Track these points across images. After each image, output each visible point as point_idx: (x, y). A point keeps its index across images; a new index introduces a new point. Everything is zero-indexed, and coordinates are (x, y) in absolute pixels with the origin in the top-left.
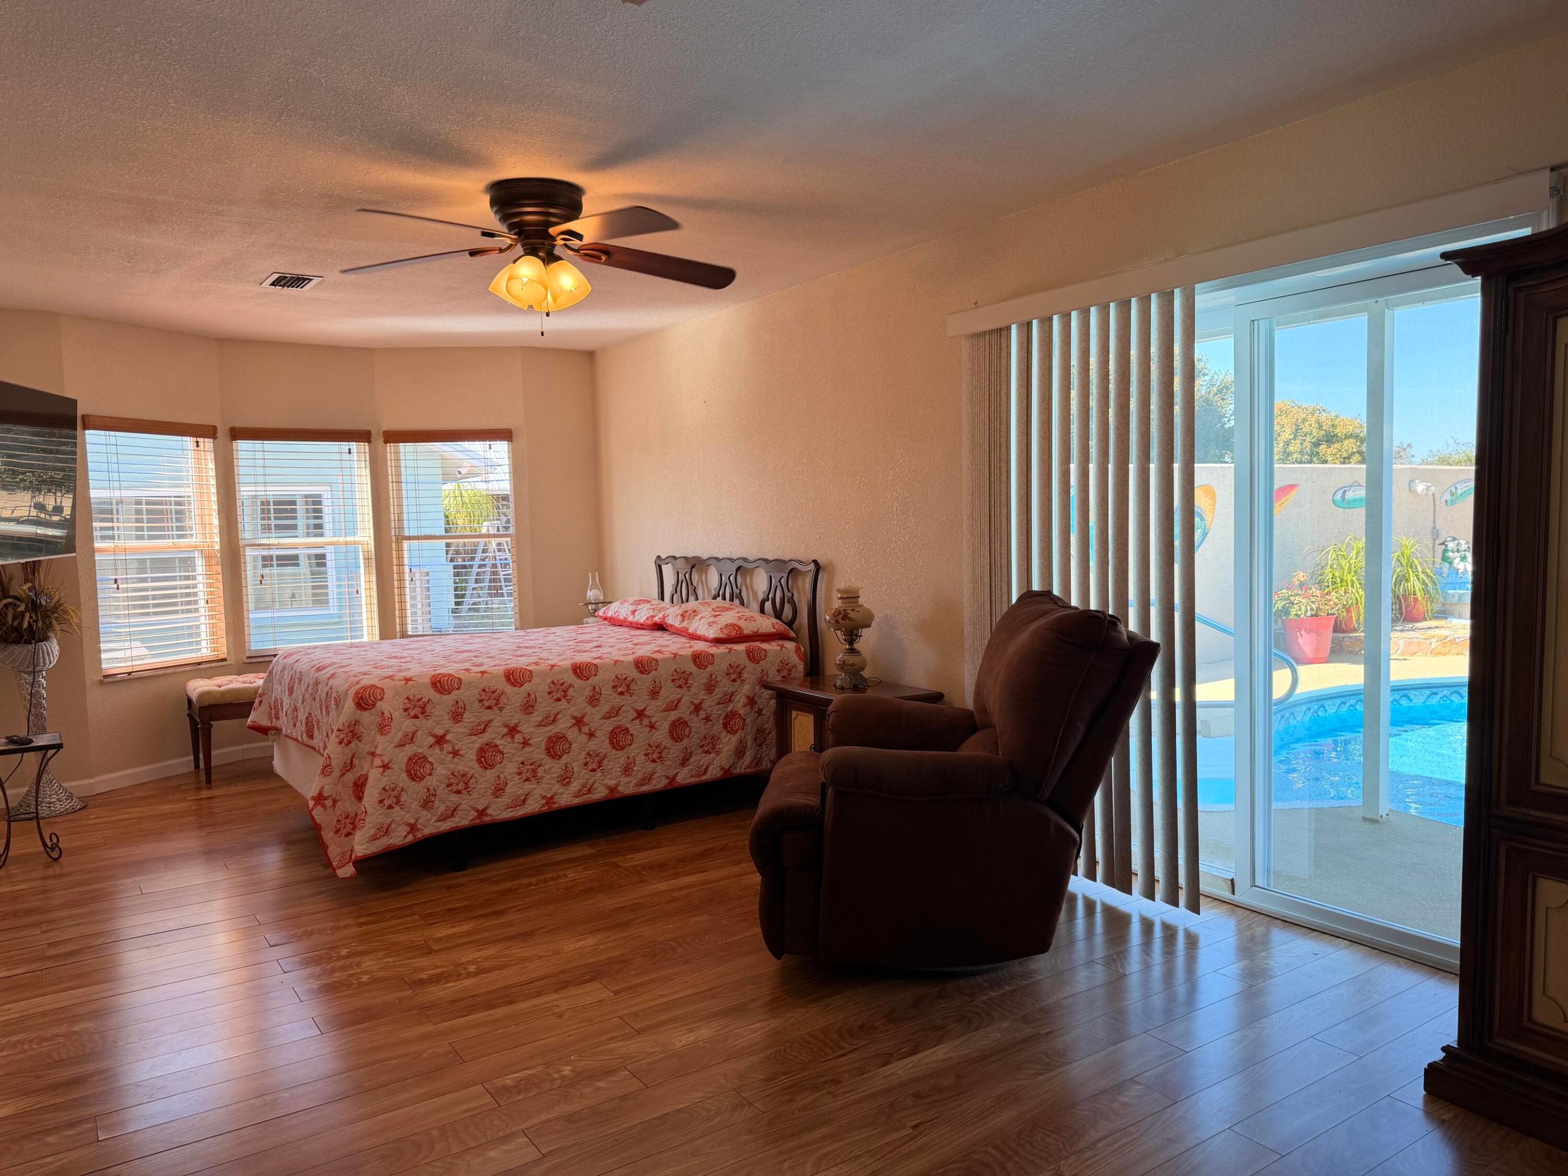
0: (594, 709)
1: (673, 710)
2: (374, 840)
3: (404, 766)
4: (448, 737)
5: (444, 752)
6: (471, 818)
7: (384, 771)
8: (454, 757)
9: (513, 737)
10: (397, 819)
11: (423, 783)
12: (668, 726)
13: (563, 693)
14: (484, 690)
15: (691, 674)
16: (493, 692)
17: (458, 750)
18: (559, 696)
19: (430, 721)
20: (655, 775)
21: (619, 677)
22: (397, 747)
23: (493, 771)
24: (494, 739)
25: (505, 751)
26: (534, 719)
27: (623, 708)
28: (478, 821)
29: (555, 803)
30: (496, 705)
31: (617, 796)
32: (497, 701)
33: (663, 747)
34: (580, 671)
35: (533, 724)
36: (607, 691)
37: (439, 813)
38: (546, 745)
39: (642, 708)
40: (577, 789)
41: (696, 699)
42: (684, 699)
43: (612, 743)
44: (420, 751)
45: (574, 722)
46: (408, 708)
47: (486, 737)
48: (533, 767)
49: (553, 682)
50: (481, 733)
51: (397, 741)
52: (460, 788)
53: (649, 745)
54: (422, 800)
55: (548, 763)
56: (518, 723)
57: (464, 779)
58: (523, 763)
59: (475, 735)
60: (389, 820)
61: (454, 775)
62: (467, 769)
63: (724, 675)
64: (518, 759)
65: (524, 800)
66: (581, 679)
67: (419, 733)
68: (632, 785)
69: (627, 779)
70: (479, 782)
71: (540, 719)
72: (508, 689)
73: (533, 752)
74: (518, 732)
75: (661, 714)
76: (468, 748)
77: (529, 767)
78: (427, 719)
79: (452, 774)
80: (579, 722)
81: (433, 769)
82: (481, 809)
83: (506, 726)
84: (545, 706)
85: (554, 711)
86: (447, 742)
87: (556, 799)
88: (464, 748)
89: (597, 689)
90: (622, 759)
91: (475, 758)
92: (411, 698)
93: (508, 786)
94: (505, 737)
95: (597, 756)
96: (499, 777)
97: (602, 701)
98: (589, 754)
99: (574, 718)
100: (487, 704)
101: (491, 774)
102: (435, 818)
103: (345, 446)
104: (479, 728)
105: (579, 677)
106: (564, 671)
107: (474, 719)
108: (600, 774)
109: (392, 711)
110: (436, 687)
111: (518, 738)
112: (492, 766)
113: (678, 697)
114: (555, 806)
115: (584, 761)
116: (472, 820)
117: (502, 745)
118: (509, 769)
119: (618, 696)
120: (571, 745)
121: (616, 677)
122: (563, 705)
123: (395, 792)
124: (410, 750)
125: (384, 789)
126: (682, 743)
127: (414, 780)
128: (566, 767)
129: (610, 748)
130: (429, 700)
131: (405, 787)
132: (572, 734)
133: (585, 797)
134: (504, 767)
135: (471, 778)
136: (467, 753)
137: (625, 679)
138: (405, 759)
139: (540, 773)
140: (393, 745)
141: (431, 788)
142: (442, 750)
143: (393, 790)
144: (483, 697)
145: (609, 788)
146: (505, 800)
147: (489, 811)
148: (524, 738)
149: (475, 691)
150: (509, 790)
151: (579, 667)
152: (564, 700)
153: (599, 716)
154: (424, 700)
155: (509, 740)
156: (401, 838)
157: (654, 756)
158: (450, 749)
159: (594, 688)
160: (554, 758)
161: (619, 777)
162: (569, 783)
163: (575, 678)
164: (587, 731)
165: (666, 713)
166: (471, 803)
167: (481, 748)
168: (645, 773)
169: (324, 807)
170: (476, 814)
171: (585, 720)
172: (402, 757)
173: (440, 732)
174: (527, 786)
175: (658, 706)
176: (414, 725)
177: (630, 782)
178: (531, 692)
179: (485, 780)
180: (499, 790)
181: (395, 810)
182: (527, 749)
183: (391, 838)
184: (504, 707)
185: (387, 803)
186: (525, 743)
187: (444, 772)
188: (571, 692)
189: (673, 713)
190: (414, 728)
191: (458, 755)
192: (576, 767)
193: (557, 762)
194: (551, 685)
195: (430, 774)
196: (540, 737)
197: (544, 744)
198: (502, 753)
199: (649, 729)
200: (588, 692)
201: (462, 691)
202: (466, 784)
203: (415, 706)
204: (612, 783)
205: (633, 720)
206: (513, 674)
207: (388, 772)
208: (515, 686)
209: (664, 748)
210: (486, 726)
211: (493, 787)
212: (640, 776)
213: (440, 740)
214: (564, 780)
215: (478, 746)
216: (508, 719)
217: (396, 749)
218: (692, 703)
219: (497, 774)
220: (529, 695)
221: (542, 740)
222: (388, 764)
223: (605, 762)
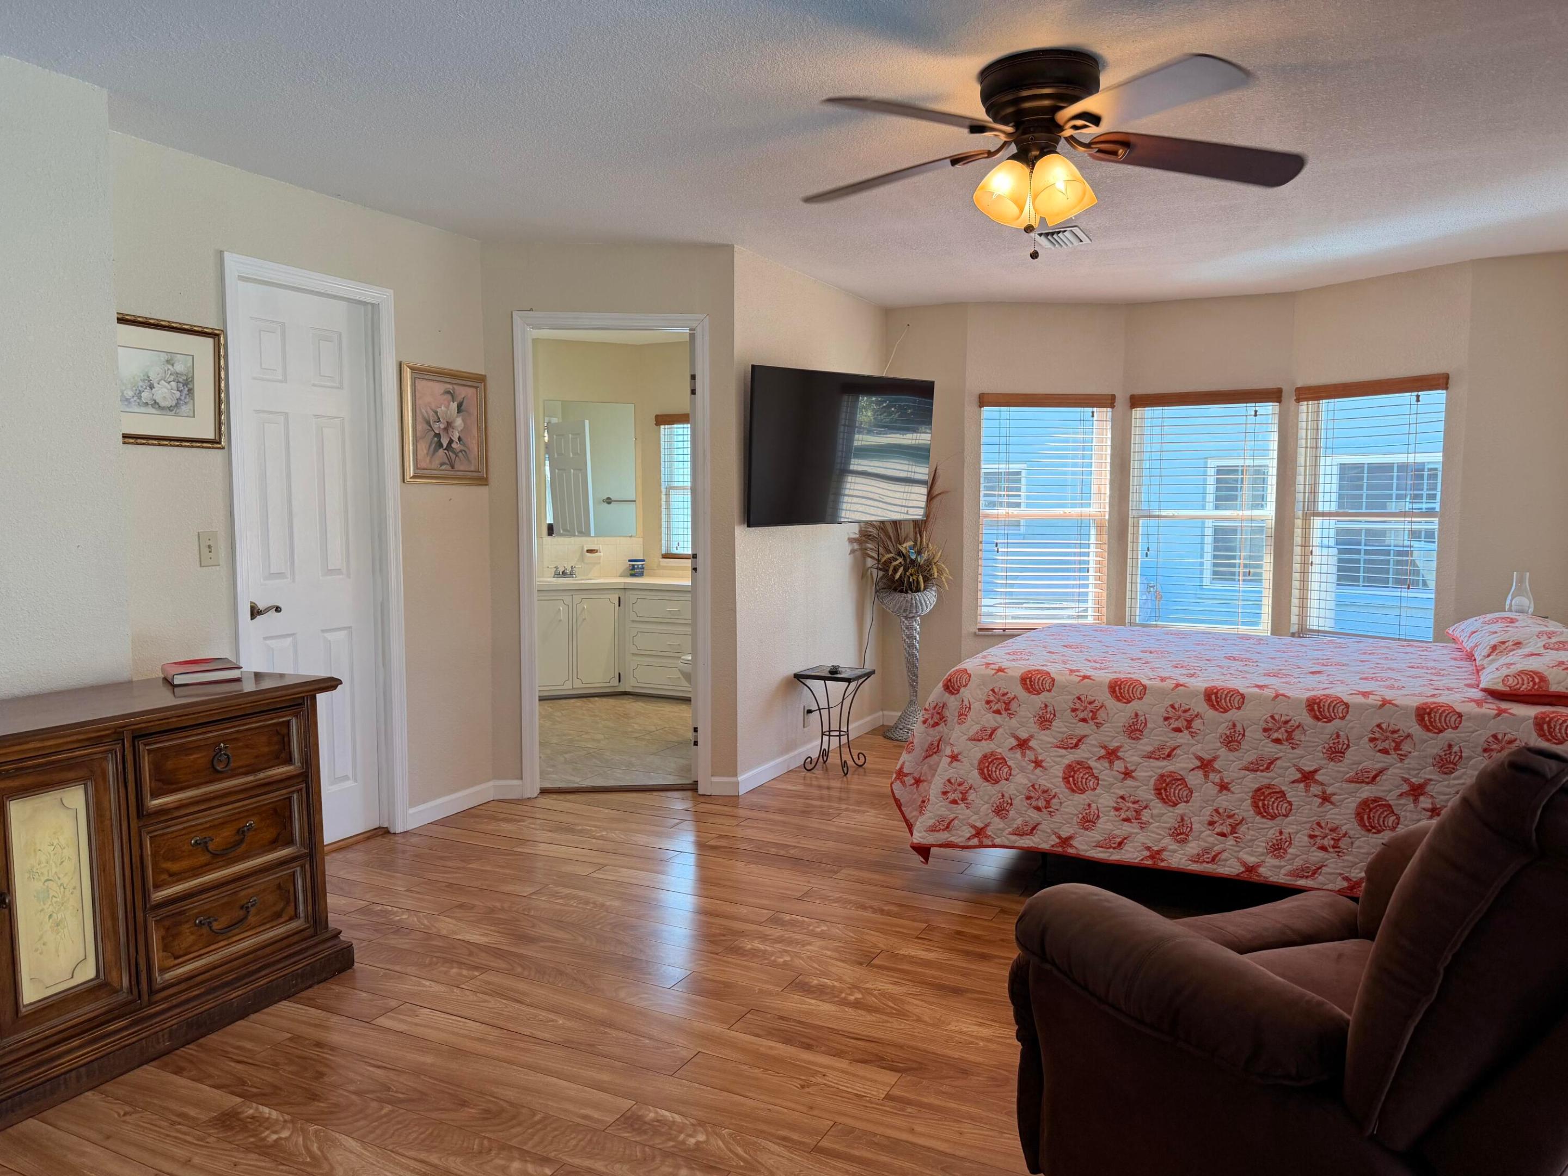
0: (1231, 754)
1: (1368, 783)
2: (932, 831)
3: (976, 763)
4: (1032, 743)
5: (1026, 759)
6: (1053, 843)
7: (951, 762)
8: (1035, 768)
9: (1111, 763)
10: (960, 817)
11: (997, 787)
12: (1354, 805)
13: (1185, 723)
14: (1079, 698)
15: (1409, 736)
16: (1090, 703)
17: (1042, 761)
18: (1180, 725)
19: (1013, 721)
20: (1324, 870)
21: (1277, 717)
22: (970, 739)
23: (1083, 796)
24: (1088, 759)
25: (1100, 777)
26: (1141, 747)
27: (1278, 762)
28: (1060, 849)
29: (1163, 860)
30: (1093, 719)
31: (1255, 878)
32: (1094, 714)
33: (1342, 833)
34: (1214, 698)
35: (1139, 753)
36: (1254, 734)
37: (1015, 826)
38: (1155, 785)
39: (1312, 769)
40: (1196, 852)
41: (1415, 776)
42: (1389, 772)
43: (1255, 805)
44: (999, 750)
45: (1198, 763)
46: (992, 701)
47: (1080, 754)
48: (1136, 806)
49: (1172, 706)
50: (1072, 748)
51: (971, 734)
52: (1040, 805)
53: (1319, 824)
54: (995, 805)
55: (1157, 807)
56: (1120, 747)
57: (1045, 795)
58: (1122, 798)
59: (1065, 748)
60: (952, 816)
61: (1035, 789)
62: (1049, 785)
63: (1480, 750)
64: (1117, 791)
65: (1120, 844)
66: (1217, 710)
67: (1000, 731)
68: (1283, 871)
69: (1276, 862)
70: (1063, 805)
71: (1150, 749)
72: (1111, 703)
73: (1138, 787)
74: (1119, 758)
75: (1345, 785)
76: (1054, 762)
77: (1131, 805)
78: (1011, 718)
79: (1033, 786)
80: (1206, 766)
81: (1010, 775)
82: (1064, 836)
83: (1105, 747)
84: (1157, 735)
85: (1172, 744)
86: (1030, 748)
87: (1165, 855)
88: (1048, 759)
89: (1239, 728)
90: (1272, 831)
91: (1061, 775)
92: (996, 690)
93: (1101, 821)
94: (1102, 761)
95: (1230, 817)
96: (1089, 805)
97: (1244, 745)
98: (1217, 811)
99: (1200, 758)
100: (1082, 715)
101: (1080, 800)
102: (1010, 830)
103: (1251, 407)
104: (1070, 741)
105: (1213, 706)
106: (1194, 694)
107: (1065, 729)
108: (1233, 843)
109: (972, 700)
110: (1025, 684)
111: (1119, 765)
112: (1083, 791)
113: (1379, 766)
114: (1162, 864)
115: (1209, 818)
116: (1053, 846)
117: (1096, 768)
118: (1104, 800)
119: (1271, 745)
120: (1192, 793)
121: (1272, 717)
122: (1184, 738)
123: (961, 788)
124: (986, 747)
125: (949, 781)
126: (1380, 835)
127: (988, 781)
128: (1182, 820)
129: (1252, 812)
130: (1015, 697)
131: (975, 786)
132: (1195, 779)
133: (1205, 865)
134: (1098, 796)
135: (1054, 796)
136: (1052, 767)
137: (1286, 722)
138: (979, 755)
139: (1145, 816)
140: (966, 737)
141: (1006, 795)
142: (1024, 755)
143: (960, 785)
144: (1078, 706)
145: (1244, 864)
146: (1095, 835)
147: (1074, 843)
148: (1126, 768)
149: (1069, 697)
150: (1101, 824)
151: (1216, 694)
152: (1186, 732)
153: (1239, 764)
154: (1009, 695)
155: (1107, 765)
156: (963, 839)
157: (1326, 842)
158: (1033, 758)
159: (1234, 725)
160: (1165, 803)
161: (1262, 854)
162: (1184, 841)
163: (1207, 707)
164: (1217, 780)
165: (1353, 785)
166: (1052, 826)
167: (1069, 766)
168: (1307, 862)
169: (903, 783)
170: (1058, 841)
171: (1216, 765)
172: (977, 752)
173: (1024, 735)
174: (1127, 828)
175: (1339, 772)
176: (995, 721)
177: (1281, 867)
178: (1140, 713)
179: (1072, 804)
180: (1088, 821)
181: (959, 807)
182: (1129, 782)
183: (954, 836)
184: (1102, 724)
185: (951, 796)
186: (1127, 774)
187: (1025, 781)
188: (1197, 724)
189: (1367, 787)
190: (996, 725)
191: (1041, 766)
192: (1198, 823)
193: (1171, 809)
194: (1170, 709)
195: (1007, 779)
196: (1148, 772)
197: (1152, 781)
198: (1097, 778)
199: (1320, 800)
200: (1223, 729)
201: (1053, 693)
202: (1048, 802)
203: (999, 700)
204: (1251, 860)
205: (1293, 782)
206: (1120, 686)
207: (955, 764)
208: (1119, 700)
209: (1345, 835)
210: (1080, 741)
211: (1080, 816)
212: (1298, 863)
213: (1023, 744)
214: (1178, 835)
215: (1067, 762)
216: (1109, 739)
217: (969, 743)
218: (1406, 780)
219: (1087, 801)
220: (1137, 715)
221: (1151, 777)
222: (957, 756)
223: (1243, 828)
